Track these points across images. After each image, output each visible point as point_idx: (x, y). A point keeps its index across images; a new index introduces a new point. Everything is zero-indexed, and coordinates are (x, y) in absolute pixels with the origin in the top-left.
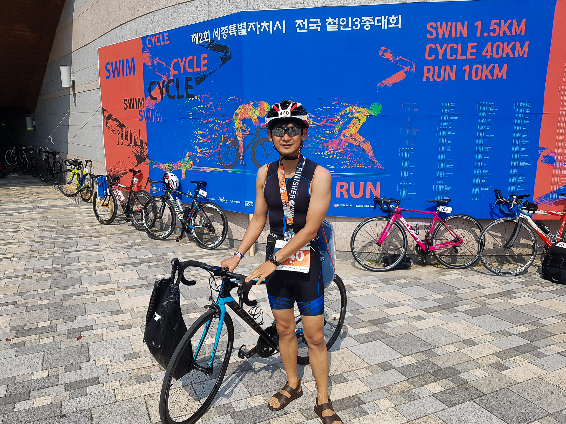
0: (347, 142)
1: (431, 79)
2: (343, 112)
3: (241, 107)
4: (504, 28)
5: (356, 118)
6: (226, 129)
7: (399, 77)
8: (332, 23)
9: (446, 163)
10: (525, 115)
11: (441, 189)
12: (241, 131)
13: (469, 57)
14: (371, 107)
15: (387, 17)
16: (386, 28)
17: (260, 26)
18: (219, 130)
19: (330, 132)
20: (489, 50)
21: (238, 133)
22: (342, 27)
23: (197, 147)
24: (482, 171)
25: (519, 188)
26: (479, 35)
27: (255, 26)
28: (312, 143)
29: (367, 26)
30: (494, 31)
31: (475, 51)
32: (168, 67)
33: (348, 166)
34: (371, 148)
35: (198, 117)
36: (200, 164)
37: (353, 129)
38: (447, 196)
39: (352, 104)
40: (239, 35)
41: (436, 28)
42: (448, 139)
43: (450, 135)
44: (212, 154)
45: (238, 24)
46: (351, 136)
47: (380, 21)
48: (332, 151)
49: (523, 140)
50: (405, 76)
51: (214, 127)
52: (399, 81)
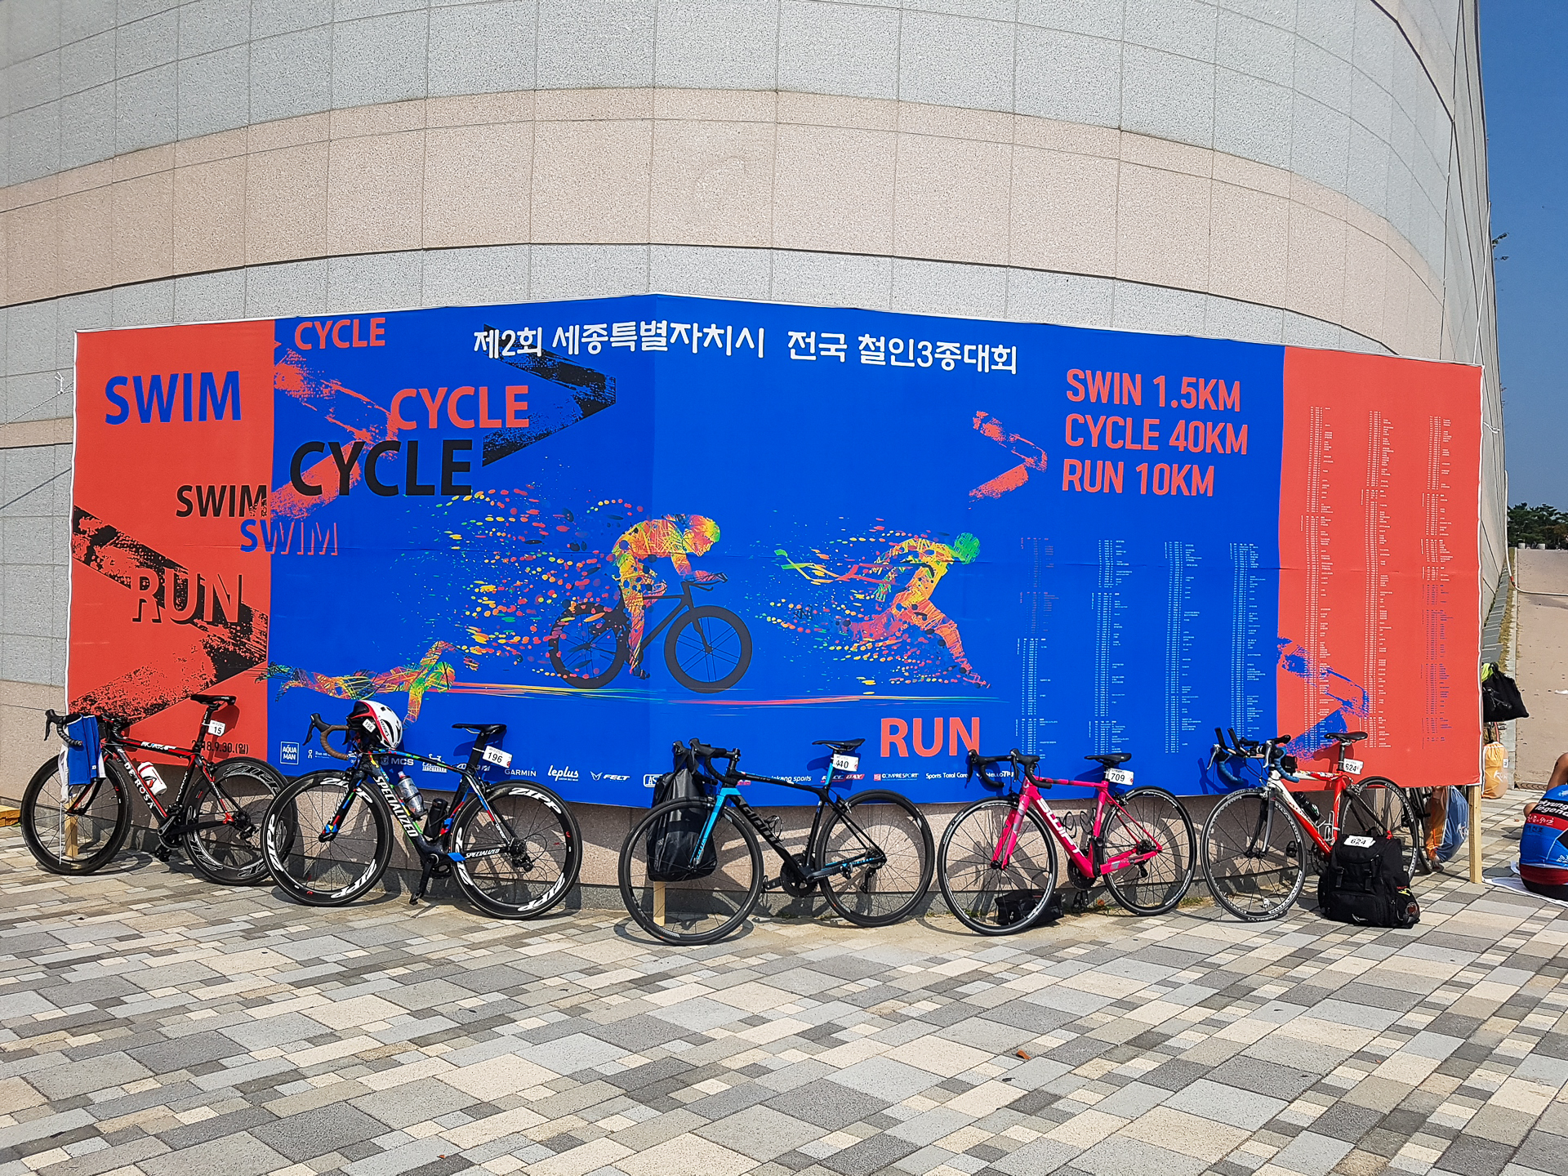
0: (905, 622)
1: (1078, 488)
2: (895, 552)
3: (640, 526)
4: (1205, 394)
5: (924, 565)
6: (587, 581)
7: (1013, 478)
8: (873, 348)
9: (1112, 672)
10: (1250, 571)
11: (1106, 731)
12: (639, 587)
13: (1147, 447)
14: (957, 543)
15: (987, 347)
16: (987, 370)
17: (700, 335)
18: (560, 582)
19: (868, 598)
20: (1182, 437)
21: (627, 593)
22: (893, 357)
23: (472, 630)
24: (1180, 690)
25: (1251, 725)
26: (1162, 404)
27: (689, 332)
28: (822, 623)
29: (948, 363)
30: (1188, 397)
31: (1156, 434)
32: (376, 407)
33: (906, 678)
34: (959, 636)
35: (481, 547)
36: (480, 677)
37: (919, 592)
38: (1117, 745)
39: (915, 532)
40: (644, 348)
41: (1084, 382)
42: (1114, 620)
43: (1117, 610)
44: (530, 647)
45: (643, 323)
46: (915, 607)
47: (973, 354)
48: (869, 642)
49: (1250, 624)
50: (1026, 477)
51: (545, 577)
52: (1014, 487)
